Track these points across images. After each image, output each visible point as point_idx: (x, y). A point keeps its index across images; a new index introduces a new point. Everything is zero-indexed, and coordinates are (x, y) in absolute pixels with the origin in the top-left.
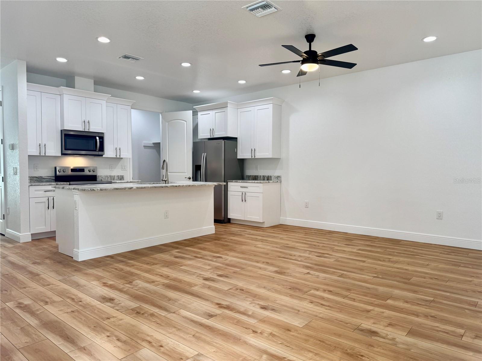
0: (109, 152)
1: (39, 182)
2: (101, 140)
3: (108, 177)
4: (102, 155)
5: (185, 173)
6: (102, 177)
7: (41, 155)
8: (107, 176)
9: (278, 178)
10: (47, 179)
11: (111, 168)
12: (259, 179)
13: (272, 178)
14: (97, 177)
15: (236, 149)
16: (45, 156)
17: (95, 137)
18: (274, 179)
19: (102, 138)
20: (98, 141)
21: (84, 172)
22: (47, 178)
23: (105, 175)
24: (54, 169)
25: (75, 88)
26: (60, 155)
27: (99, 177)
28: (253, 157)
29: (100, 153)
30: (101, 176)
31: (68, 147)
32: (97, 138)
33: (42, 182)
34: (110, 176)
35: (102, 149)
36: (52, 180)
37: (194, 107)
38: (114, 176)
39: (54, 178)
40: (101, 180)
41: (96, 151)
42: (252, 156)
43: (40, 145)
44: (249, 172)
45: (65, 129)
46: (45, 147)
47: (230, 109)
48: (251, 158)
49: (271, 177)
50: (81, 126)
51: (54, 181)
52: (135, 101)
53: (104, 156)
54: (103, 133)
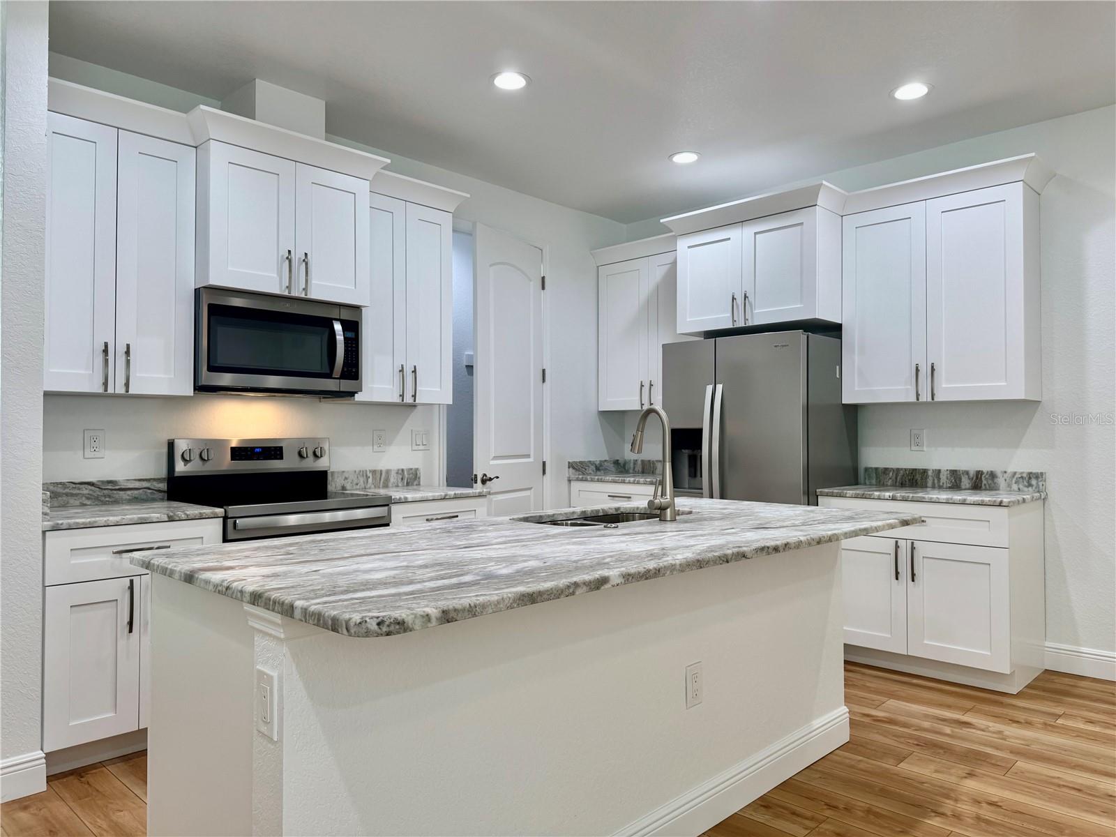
0: (376, 380)
1: (104, 503)
2: (350, 335)
3: (368, 478)
4: (352, 394)
6: (346, 478)
7: (110, 390)
8: (363, 474)
9: (1034, 482)
10: (136, 492)
11: (380, 440)
13: (1001, 481)
14: (330, 478)
15: (838, 367)
16: (127, 397)
17: (328, 323)
18: (1009, 486)
19: (353, 327)
20: (340, 338)
21: (281, 458)
22: (137, 485)
23: (357, 470)
24: (165, 450)
25: (254, 119)
26: (190, 391)
27: (336, 475)
28: (924, 398)
29: (346, 385)
30: (343, 472)
31: (221, 361)
32: (338, 327)
33: (116, 502)
34: (374, 472)
35: (352, 370)
36: (160, 495)
38: (388, 472)
39: (163, 486)
40: (344, 488)
41: (329, 376)
42: (915, 395)
43: (106, 351)
44: (876, 455)
45: (215, 280)
46: (128, 362)
47: (821, 219)
48: (912, 400)
50: (275, 275)
51: (162, 500)
52: (468, 196)
53: (358, 397)
54: (357, 309)
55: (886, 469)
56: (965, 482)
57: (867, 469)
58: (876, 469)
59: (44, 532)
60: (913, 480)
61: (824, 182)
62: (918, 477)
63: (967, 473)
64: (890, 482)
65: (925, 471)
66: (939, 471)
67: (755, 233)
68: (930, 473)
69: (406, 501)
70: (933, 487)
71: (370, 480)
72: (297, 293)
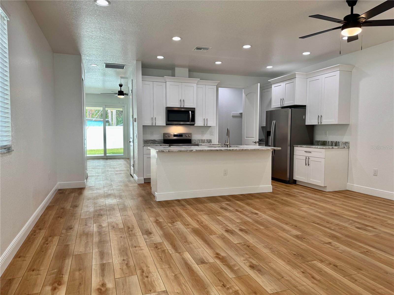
0: (199, 122)
1: (154, 143)
2: (193, 113)
3: (200, 141)
5: (254, 138)
6: (196, 141)
7: (153, 125)
8: (199, 140)
9: (346, 144)
11: (203, 133)
12: (327, 145)
13: (340, 144)
14: (192, 140)
15: (304, 116)
16: (155, 126)
17: (189, 111)
18: (342, 145)
20: (190, 114)
21: (182, 136)
22: (159, 141)
24: (163, 135)
25: (175, 77)
26: (165, 125)
28: (320, 124)
29: (192, 123)
31: (170, 120)
32: (190, 112)
33: (156, 143)
34: (201, 140)
35: (193, 120)
36: (162, 143)
37: (269, 81)
38: (204, 140)
39: (163, 141)
40: (195, 143)
41: (189, 121)
42: (318, 123)
43: (152, 119)
44: (319, 137)
45: (168, 106)
46: (155, 120)
47: (298, 80)
48: (318, 124)
49: (339, 142)
50: (178, 104)
51: (163, 143)
52: (220, 82)
53: (195, 125)
54: (194, 108)
55: (319, 141)
56: (334, 144)
57: (316, 141)
58: (317, 141)
59: (143, 146)
60: (324, 144)
61: (296, 73)
62: (325, 143)
63: (334, 142)
64: (320, 144)
65: (326, 141)
66: (329, 141)
67: (286, 84)
68: (327, 142)
69: (202, 145)
70: (328, 145)
71: (201, 141)
72: (182, 107)
